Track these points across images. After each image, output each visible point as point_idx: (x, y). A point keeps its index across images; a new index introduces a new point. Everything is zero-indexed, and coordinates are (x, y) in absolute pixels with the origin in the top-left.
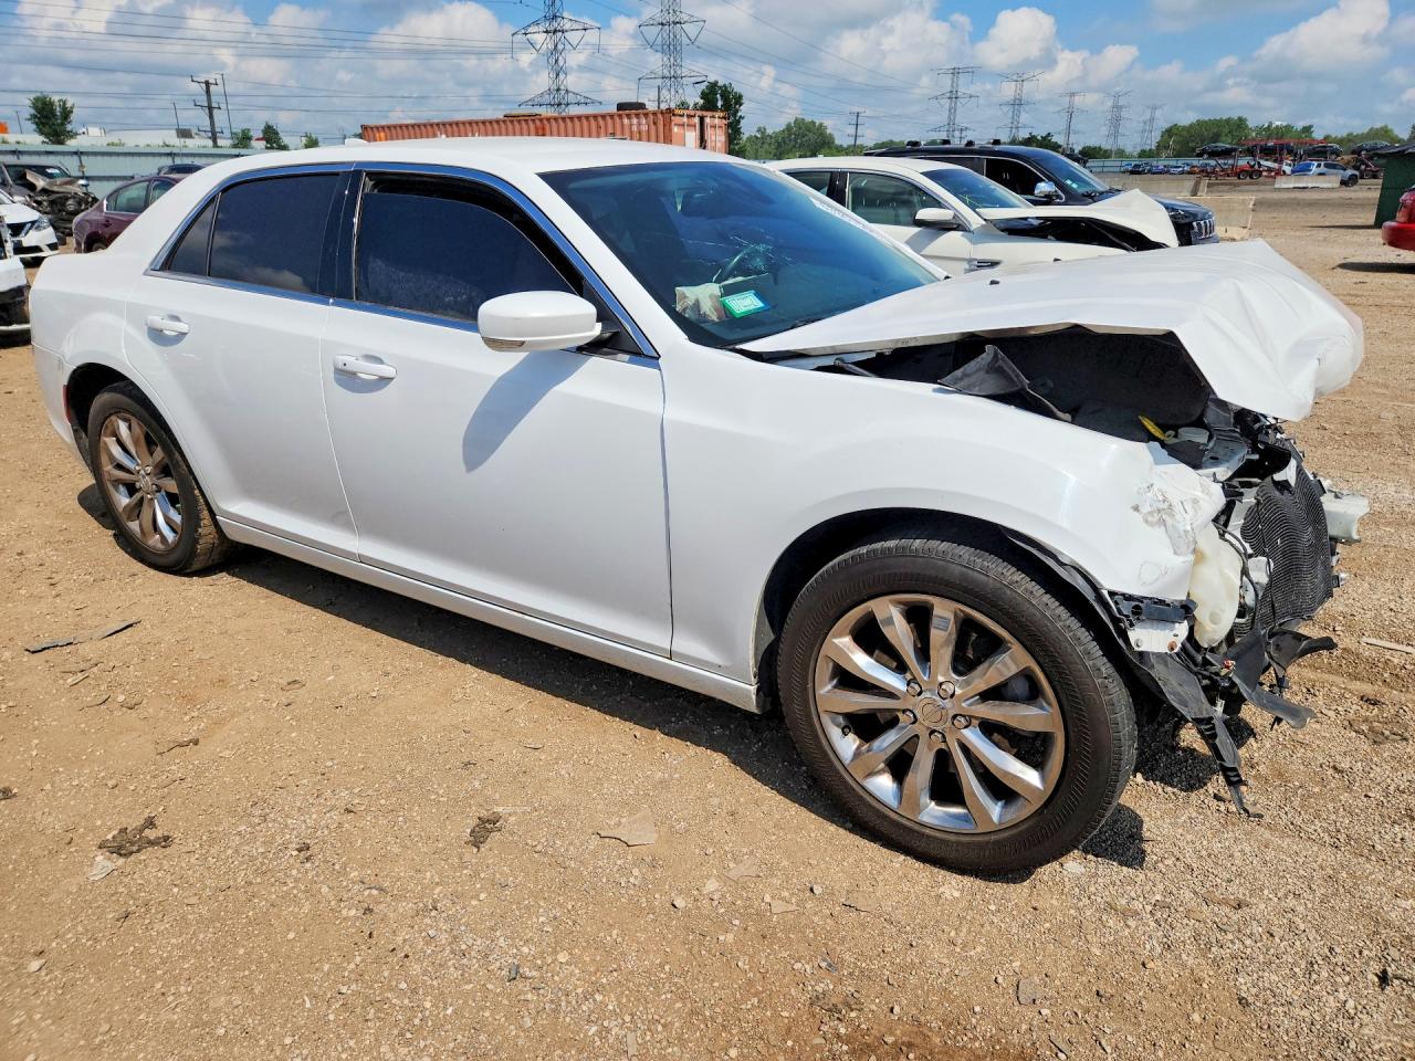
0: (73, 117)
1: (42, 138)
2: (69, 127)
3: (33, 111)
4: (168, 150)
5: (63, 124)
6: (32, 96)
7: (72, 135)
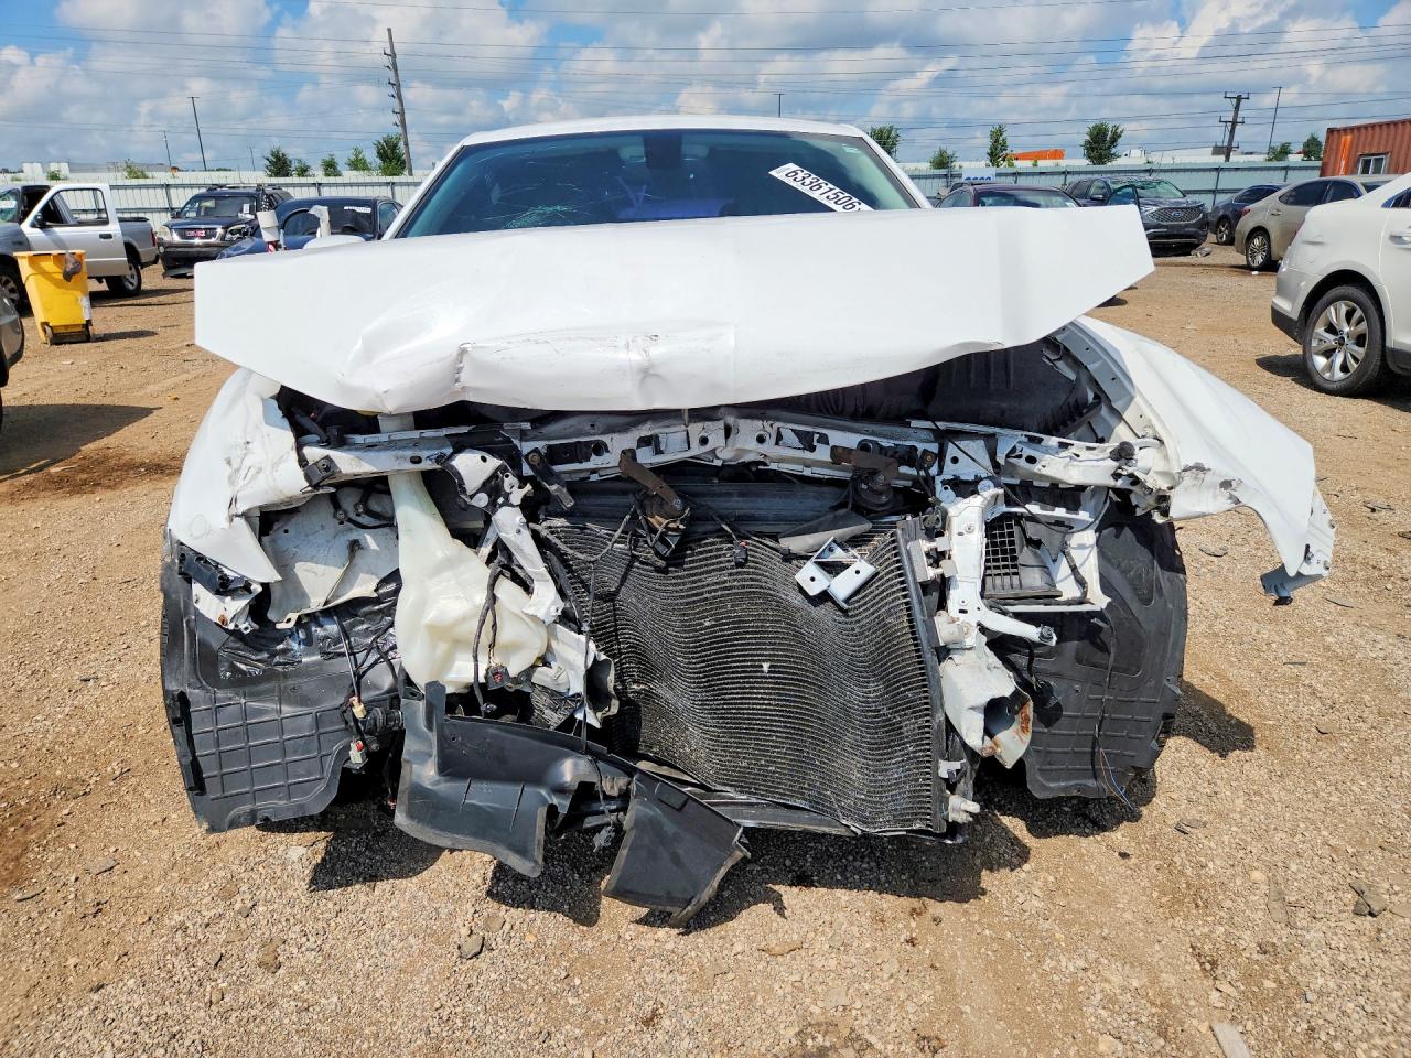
0: (1120, 140)
1: (1088, 162)
2: (1113, 151)
3: (1088, 138)
4: (1148, 166)
5: (1109, 147)
6: (1091, 125)
7: (1116, 156)
